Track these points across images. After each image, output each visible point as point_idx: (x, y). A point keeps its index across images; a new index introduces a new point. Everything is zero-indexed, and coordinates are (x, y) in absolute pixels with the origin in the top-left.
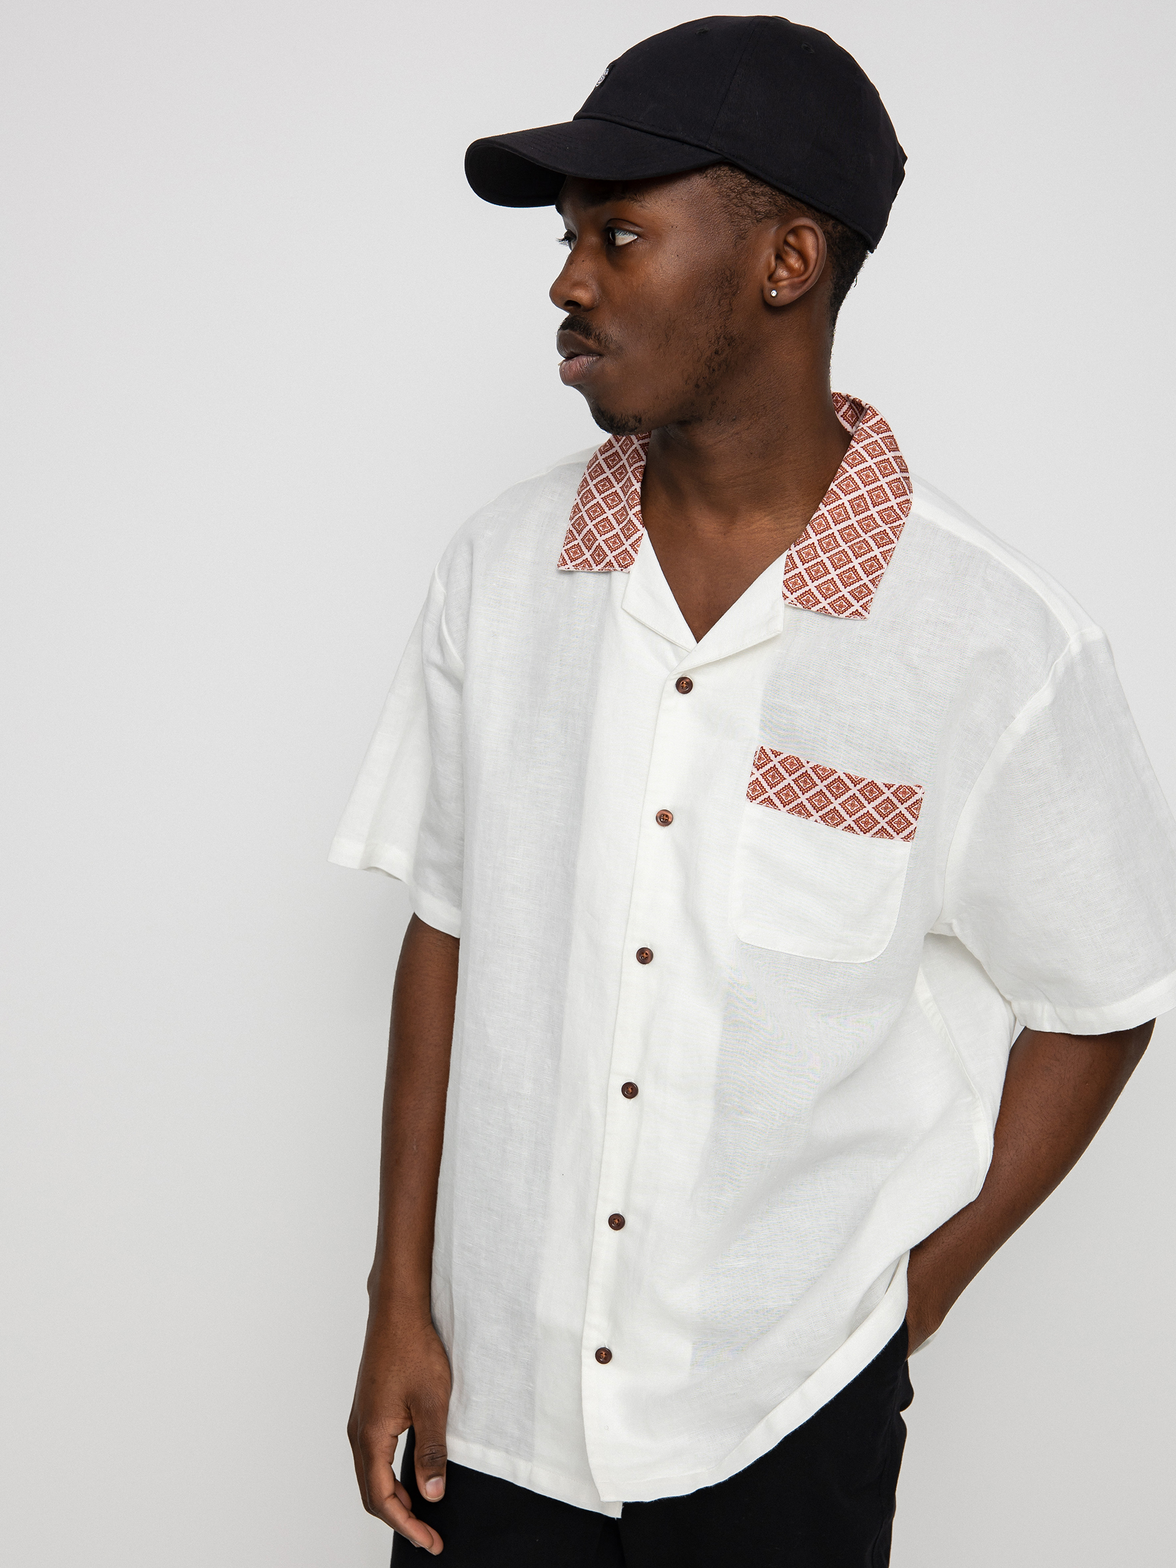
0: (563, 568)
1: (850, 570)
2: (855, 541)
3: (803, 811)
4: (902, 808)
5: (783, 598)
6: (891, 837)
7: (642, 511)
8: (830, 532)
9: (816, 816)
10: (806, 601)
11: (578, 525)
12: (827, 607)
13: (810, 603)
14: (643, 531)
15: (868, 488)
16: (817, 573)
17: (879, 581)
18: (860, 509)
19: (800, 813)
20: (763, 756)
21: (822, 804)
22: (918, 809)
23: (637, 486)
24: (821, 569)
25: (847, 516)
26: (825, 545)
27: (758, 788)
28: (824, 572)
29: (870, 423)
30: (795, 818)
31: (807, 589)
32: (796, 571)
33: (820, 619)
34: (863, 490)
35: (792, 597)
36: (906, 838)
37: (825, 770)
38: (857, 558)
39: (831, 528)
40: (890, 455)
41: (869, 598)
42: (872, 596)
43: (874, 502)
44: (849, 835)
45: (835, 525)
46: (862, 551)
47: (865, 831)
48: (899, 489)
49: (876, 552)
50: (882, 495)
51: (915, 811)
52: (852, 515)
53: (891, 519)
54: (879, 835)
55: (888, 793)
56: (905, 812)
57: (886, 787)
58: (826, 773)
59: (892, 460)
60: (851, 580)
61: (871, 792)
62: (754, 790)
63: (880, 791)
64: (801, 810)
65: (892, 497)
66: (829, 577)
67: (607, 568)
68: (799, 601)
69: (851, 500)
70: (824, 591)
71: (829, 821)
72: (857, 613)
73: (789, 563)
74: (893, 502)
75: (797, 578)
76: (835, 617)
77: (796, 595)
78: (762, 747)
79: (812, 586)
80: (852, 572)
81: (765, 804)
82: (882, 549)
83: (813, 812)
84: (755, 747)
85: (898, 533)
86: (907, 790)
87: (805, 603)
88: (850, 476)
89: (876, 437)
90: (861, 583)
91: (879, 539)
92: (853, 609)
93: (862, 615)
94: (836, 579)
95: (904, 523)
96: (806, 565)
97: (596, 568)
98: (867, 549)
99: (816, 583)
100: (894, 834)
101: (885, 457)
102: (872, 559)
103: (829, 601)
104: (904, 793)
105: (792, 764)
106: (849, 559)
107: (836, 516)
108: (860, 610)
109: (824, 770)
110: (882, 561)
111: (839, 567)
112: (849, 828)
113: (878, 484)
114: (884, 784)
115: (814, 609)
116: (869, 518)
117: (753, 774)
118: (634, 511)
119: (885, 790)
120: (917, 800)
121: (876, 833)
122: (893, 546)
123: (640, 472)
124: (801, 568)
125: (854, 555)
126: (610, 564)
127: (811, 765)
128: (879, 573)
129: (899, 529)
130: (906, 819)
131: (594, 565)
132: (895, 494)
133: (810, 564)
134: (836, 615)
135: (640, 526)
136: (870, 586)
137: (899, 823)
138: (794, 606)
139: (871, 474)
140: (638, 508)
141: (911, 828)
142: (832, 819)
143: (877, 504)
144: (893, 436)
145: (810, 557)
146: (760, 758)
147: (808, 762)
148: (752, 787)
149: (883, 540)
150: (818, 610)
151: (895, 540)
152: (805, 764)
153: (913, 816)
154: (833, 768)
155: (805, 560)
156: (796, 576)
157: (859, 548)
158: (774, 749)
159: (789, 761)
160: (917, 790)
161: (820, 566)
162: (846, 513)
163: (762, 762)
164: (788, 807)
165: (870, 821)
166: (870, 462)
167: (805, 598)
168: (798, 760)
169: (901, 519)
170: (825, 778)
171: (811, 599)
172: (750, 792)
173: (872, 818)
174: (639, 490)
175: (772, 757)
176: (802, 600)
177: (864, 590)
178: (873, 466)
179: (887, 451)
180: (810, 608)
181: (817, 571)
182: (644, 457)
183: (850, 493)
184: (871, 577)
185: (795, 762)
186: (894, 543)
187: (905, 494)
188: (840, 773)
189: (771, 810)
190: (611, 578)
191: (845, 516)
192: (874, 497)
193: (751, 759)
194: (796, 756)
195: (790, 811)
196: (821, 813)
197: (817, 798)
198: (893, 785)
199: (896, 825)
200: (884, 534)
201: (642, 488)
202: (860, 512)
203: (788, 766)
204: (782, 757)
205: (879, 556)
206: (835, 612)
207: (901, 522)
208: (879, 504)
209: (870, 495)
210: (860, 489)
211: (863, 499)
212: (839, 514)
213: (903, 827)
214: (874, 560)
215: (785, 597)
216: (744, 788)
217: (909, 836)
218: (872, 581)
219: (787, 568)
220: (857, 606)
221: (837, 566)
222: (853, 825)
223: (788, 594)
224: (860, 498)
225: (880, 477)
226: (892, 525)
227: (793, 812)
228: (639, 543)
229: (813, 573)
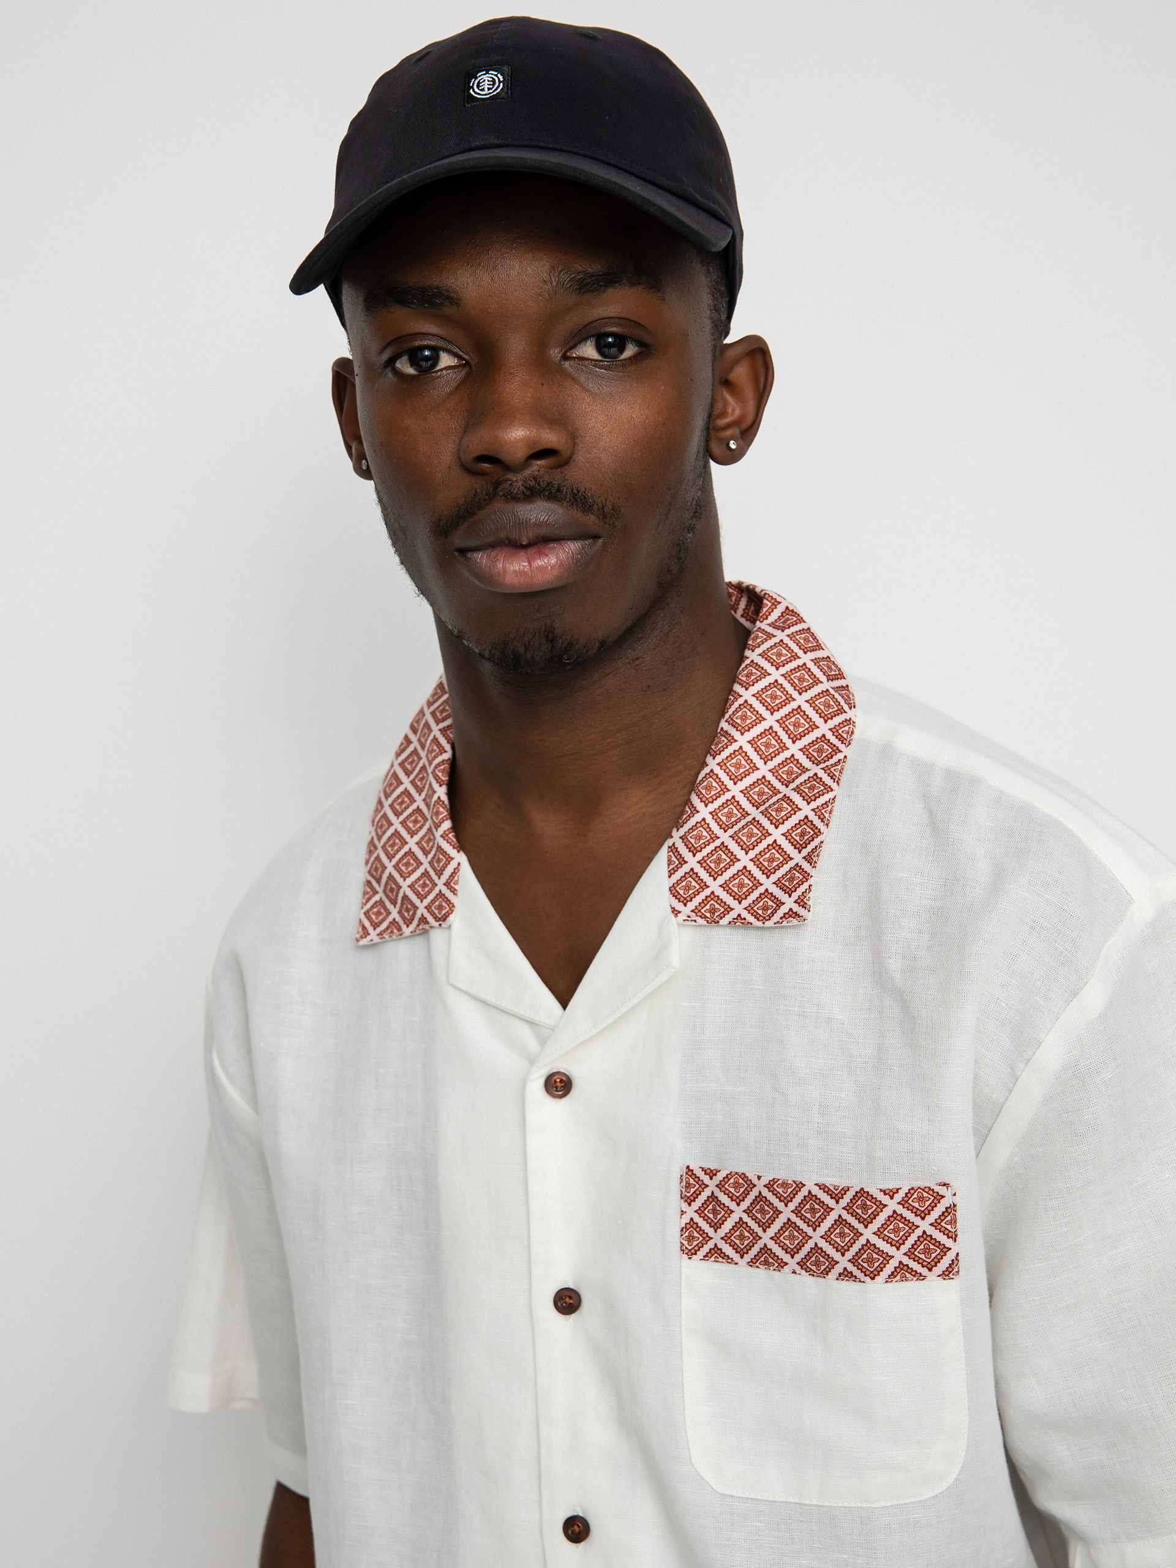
0: (364, 942)
1: (770, 847)
2: (771, 802)
3: (771, 1260)
4: (924, 1225)
5: (672, 916)
6: (920, 1277)
7: (455, 828)
8: (728, 796)
9: (793, 1263)
10: (710, 912)
11: (375, 870)
12: (745, 914)
13: (717, 914)
14: (461, 858)
15: (778, 715)
16: (719, 864)
17: (818, 855)
18: (771, 750)
19: (766, 1263)
20: (692, 1181)
21: (796, 1242)
22: (954, 1222)
23: (441, 792)
24: (724, 856)
25: (752, 765)
26: (724, 819)
27: (696, 1234)
28: (728, 860)
29: (773, 618)
30: (761, 1273)
31: (707, 892)
32: (686, 868)
33: (737, 937)
34: (771, 721)
35: (686, 910)
36: (947, 1274)
37: (787, 1184)
38: (777, 827)
39: (728, 790)
40: (806, 658)
41: (805, 886)
42: (811, 881)
43: (792, 736)
44: (847, 1285)
45: (735, 784)
46: (783, 814)
47: (872, 1275)
48: (829, 706)
49: (806, 810)
50: (802, 721)
51: (949, 1227)
52: (759, 763)
53: (824, 755)
54: (898, 1278)
55: (892, 1205)
56: (931, 1231)
57: (885, 1194)
58: (790, 1190)
59: (810, 665)
60: (775, 864)
61: (864, 1207)
62: (690, 1239)
63: (878, 1203)
64: (766, 1259)
65: (819, 721)
66: (738, 866)
67: (421, 927)
68: (699, 914)
69: (753, 739)
70: (735, 889)
71: (814, 1268)
72: (792, 914)
73: (674, 859)
74: (824, 728)
75: (690, 879)
76: (758, 928)
77: (691, 905)
78: (688, 1167)
79: (714, 886)
80: (773, 851)
81: (713, 1259)
82: (814, 805)
83: (786, 1258)
84: (677, 1171)
85: (837, 774)
86: (925, 1195)
87: (708, 915)
88: (746, 701)
89: (780, 635)
90: (791, 864)
91: (806, 791)
92: (784, 909)
93: (799, 916)
94: (751, 867)
95: (845, 757)
96: (699, 856)
97: (407, 931)
98: (790, 809)
99: (721, 880)
100: (924, 1271)
101: (799, 662)
102: (802, 823)
103: (745, 903)
104: (921, 1199)
105: (737, 1185)
106: (764, 832)
107: (733, 769)
108: (796, 907)
109: (785, 1185)
110: (817, 822)
111: (751, 847)
112: (846, 1275)
113: (793, 705)
114: (881, 1190)
115: (724, 921)
116: (789, 761)
117: (683, 1213)
118: (441, 831)
119: (885, 1199)
120: (947, 1208)
121: (892, 1275)
122: (831, 795)
123: (443, 771)
124: (692, 862)
125: (771, 823)
126: (423, 920)
127: (765, 1181)
128: (816, 841)
129: (839, 767)
130: (938, 1244)
131: (404, 927)
132: (823, 715)
133: (705, 852)
134: (760, 924)
135: (452, 852)
136: (806, 866)
137: (928, 1251)
138: (693, 923)
139: (779, 693)
140: (447, 825)
141: (950, 1256)
142: (817, 1263)
143: (799, 737)
144: (809, 629)
145: (702, 841)
146: (688, 1186)
147: (759, 1178)
148: (687, 1234)
149: (814, 789)
150: (730, 923)
151: (834, 786)
152: (755, 1181)
153: (948, 1235)
154: (798, 1179)
155: (695, 848)
156: (687, 876)
157: (777, 811)
158: (706, 1166)
159: (732, 1181)
160: (942, 1190)
161: (720, 852)
162: (749, 762)
163: (693, 1190)
164: (747, 1258)
165: (875, 1256)
166: (775, 675)
167: (708, 907)
168: (744, 1176)
169: (840, 751)
170: (789, 1199)
171: (717, 906)
172: (685, 1243)
173: (876, 1251)
174: (444, 798)
175: (706, 1179)
176: (703, 911)
177: (797, 875)
178: (781, 680)
179: (800, 653)
180: (718, 922)
181: (718, 861)
182: (448, 747)
183: (749, 728)
184: (805, 852)
185: (741, 1181)
186: (832, 790)
187: (841, 711)
188: (810, 1186)
189: (723, 1267)
190: (428, 939)
191: (748, 767)
192: (791, 728)
193: (675, 1188)
194: (740, 1171)
195: (752, 1263)
196: (798, 1257)
197: (787, 1233)
198: (898, 1190)
199: (922, 1256)
200: (815, 780)
201: (450, 794)
202: (773, 755)
203: (732, 1190)
204: (720, 1176)
205: (812, 816)
206: (758, 919)
207: (840, 756)
208: (801, 737)
209: (783, 725)
210: (764, 719)
211: (774, 734)
212: (738, 766)
213: (936, 1257)
214: (805, 824)
215: (676, 912)
216: (674, 1238)
217: (950, 1269)
218: (808, 858)
219: (671, 867)
220: (789, 903)
221: (748, 846)
222: (850, 1267)
223: (679, 906)
224: (767, 733)
225: (795, 694)
226: (828, 763)
227: (757, 1264)
228: (456, 878)
229: (712, 865)
